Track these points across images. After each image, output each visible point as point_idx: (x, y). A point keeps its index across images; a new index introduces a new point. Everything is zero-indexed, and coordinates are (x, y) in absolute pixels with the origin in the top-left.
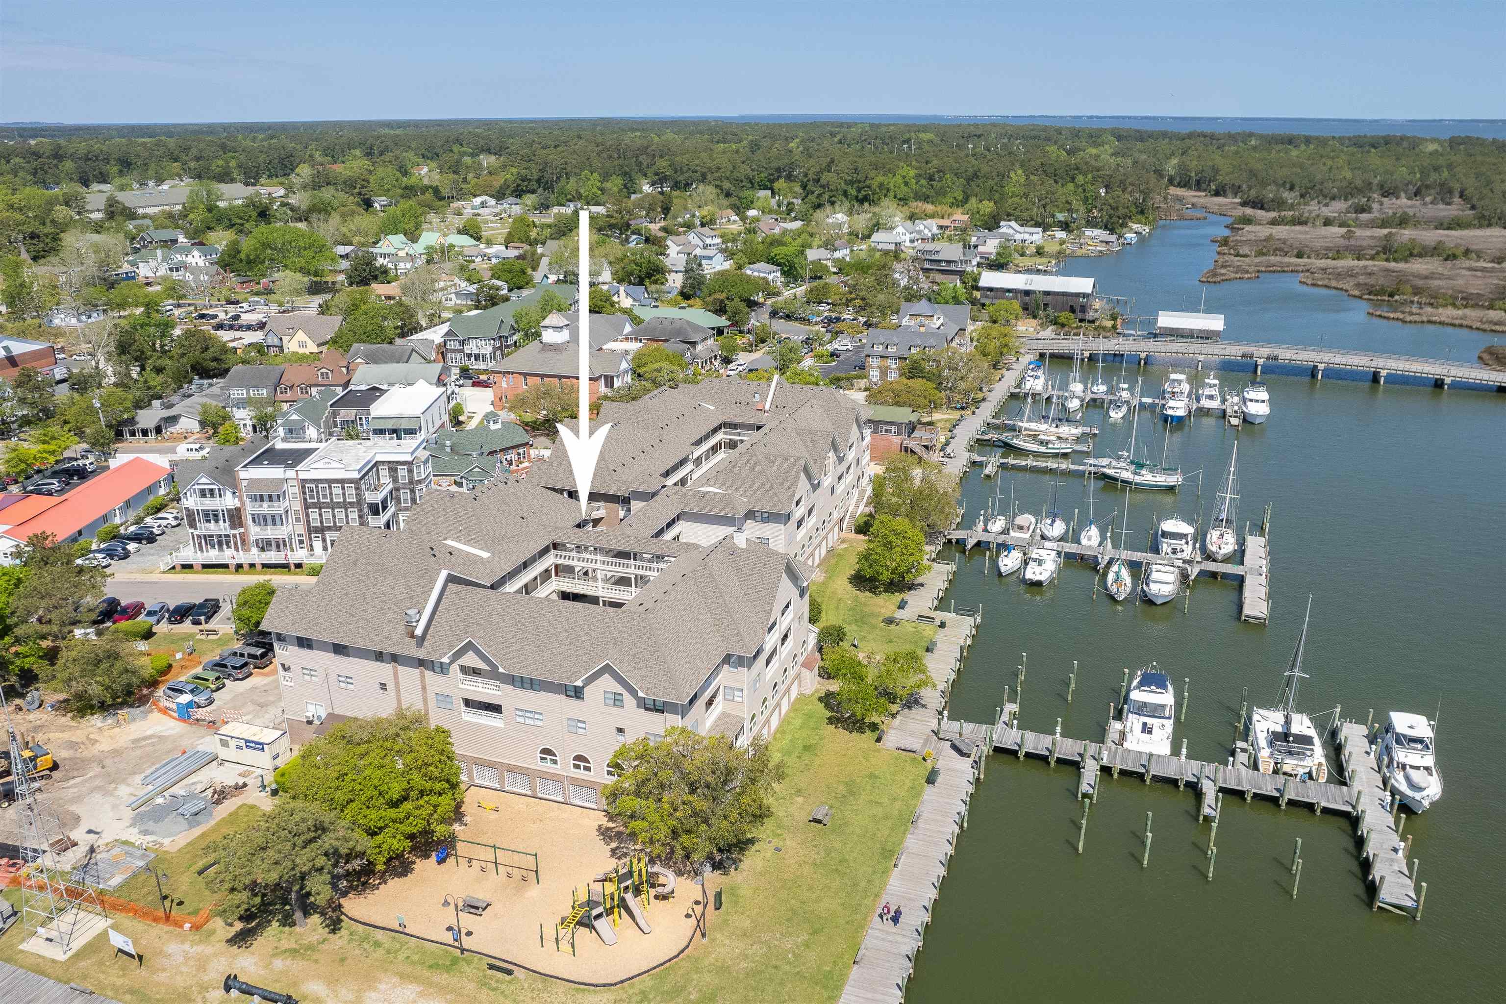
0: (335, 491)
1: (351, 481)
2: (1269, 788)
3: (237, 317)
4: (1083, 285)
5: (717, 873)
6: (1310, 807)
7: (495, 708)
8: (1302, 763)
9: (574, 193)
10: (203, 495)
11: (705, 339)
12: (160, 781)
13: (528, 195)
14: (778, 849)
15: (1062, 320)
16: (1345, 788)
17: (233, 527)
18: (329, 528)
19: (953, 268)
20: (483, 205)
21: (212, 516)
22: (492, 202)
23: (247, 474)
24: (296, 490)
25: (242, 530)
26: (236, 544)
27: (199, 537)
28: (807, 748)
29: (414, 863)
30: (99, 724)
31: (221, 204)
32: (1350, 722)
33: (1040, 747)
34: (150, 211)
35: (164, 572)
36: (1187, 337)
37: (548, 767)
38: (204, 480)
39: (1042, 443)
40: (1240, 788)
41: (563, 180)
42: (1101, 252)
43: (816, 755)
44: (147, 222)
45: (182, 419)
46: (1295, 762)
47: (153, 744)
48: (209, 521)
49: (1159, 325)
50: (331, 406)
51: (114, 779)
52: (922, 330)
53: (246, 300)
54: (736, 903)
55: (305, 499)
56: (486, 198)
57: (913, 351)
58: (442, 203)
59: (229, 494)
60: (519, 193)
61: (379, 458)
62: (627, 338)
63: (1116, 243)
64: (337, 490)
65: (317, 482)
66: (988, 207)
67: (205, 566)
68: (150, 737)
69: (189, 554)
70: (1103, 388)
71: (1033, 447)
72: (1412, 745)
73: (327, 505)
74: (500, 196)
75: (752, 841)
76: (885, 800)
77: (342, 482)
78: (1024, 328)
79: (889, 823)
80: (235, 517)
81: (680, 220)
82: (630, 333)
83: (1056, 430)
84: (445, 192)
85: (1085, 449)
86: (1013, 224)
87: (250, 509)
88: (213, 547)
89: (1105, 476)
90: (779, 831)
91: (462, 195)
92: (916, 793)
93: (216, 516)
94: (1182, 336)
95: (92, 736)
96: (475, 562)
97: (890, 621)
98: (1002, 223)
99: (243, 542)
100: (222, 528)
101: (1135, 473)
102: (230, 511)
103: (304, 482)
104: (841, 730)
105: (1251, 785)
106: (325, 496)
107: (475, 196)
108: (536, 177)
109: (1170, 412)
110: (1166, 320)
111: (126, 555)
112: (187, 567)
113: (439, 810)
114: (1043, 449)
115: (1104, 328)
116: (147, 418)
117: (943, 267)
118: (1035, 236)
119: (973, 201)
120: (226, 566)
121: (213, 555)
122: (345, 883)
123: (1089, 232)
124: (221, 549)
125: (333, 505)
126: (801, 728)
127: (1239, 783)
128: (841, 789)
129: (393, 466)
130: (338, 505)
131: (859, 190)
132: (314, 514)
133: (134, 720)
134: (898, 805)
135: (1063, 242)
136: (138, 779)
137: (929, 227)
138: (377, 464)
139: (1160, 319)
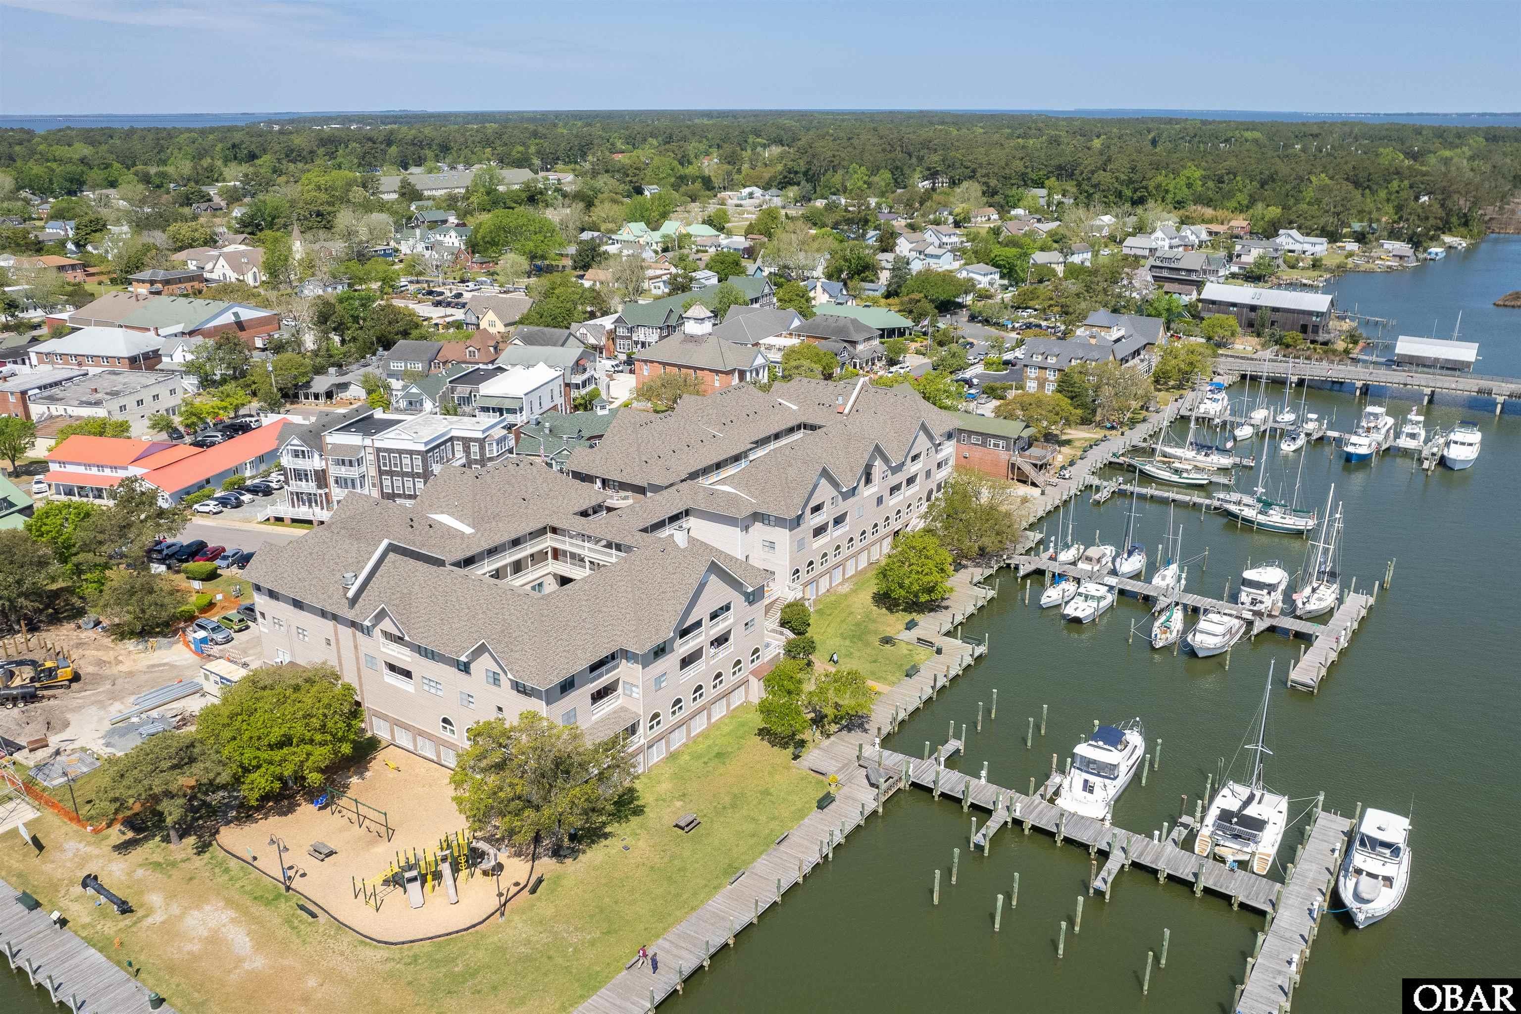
0: (404, 461)
1: (418, 453)
2: (1187, 871)
3: (459, 295)
4: (1319, 302)
5: (554, 860)
6: (1227, 898)
7: (408, 674)
8: (1245, 849)
9: (839, 186)
10: (297, 456)
11: (869, 339)
12: (147, 703)
13: (791, 188)
14: (626, 848)
15: (1289, 340)
16: (1278, 886)
17: (319, 487)
18: (399, 496)
19: (1194, 277)
20: (751, 196)
21: (300, 475)
22: (758, 192)
23: (334, 439)
24: (371, 457)
25: (327, 490)
26: (321, 502)
27: (292, 493)
28: (719, 755)
29: (299, 805)
30: (131, 648)
31: (501, 188)
32: (1335, 813)
33: (957, 790)
34: (438, 193)
35: (261, 523)
36: (1429, 367)
37: (446, 735)
38: (295, 442)
39: (1176, 471)
40: (1154, 866)
41: (830, 173)
42: (1390, 267)
43: (724, 763)
44: (430, 203)
45: (352, 387)
46: (1238, 847)
47: (162, 671)
48: (301, 480)
49: (1397, 351)
50: (450, 382)
51: (114, 697)
52: (1093, 341)
53: (474, 280)
54: (553, 891)
55: (379, 467)
56: (755, 189)
57: (1073, 363)
58: (708, 193)
59: (316, 456)
60: (784, 184)
61: (454, 433)
62: (791, 334)
63: (1413, 258)
64: (406, 461)
65: (389, 451)
66: (1274, 211)
67: (294, 521)
68: (164, 665)
69: (285, 509)
70: (1291, 417)
71: (1165, 475)
72: (1379, 849)
73: (397, 474)
74: (766, 187)
75: (606, 836)
76: (763, 818)
77: (411, 453)
78: (1242, 347)
79: (752, 841)
80: (321, 478)
81: (931, 217)
82: (798, 329)
83: (1204, 459)
84: (717, 182)
85: (1226, 482)
86: (1294, 233)
87: (334, 471)
88: (304, 504)
89: (1228, 513)
90: (638, 831)
91: (730, 185)
92: (800, 814)
93: (306, 475)
94: (1424, 366)
95: (120, 658)
96: (454, 537)
97: (887, 641)
98: (1281, 232)
99: (328, 502)
100: (309, 487)
101: (1261, 512)
102: (316, 472)
103: (379, 450)
104: (765, 743)
105: (1167, 865)
106: (396, 465)
107: (745, 187)
108: (803, 169)
109: (1350, 449)
110: (1406, 346)
111: (239, 504)
112: (279, 520)
113: (312, 758)
114: (1175, 478)
115: (1334, 352)
116: (321, 384)
117: (1183, 275)
118: (1319, 247)
119: (1260, 206)
120: (310, 522)
121: (303, 512)
122: (234, 813)
123: (1389, 245)
124: (310, 506)
125: (404, 474)
126: (729, 734)
127: (1156, 860)
128: (727, 800)
129: (466, 442)
130: (407, 474)
131: (1135, 191)
132: (387, 482)
133: (160, 648)
134: (773, 825)
135: (1351, 255)
136: (132, 699)
137: (1196, 233)
138: (451, 439)
139: (1398, 344)
